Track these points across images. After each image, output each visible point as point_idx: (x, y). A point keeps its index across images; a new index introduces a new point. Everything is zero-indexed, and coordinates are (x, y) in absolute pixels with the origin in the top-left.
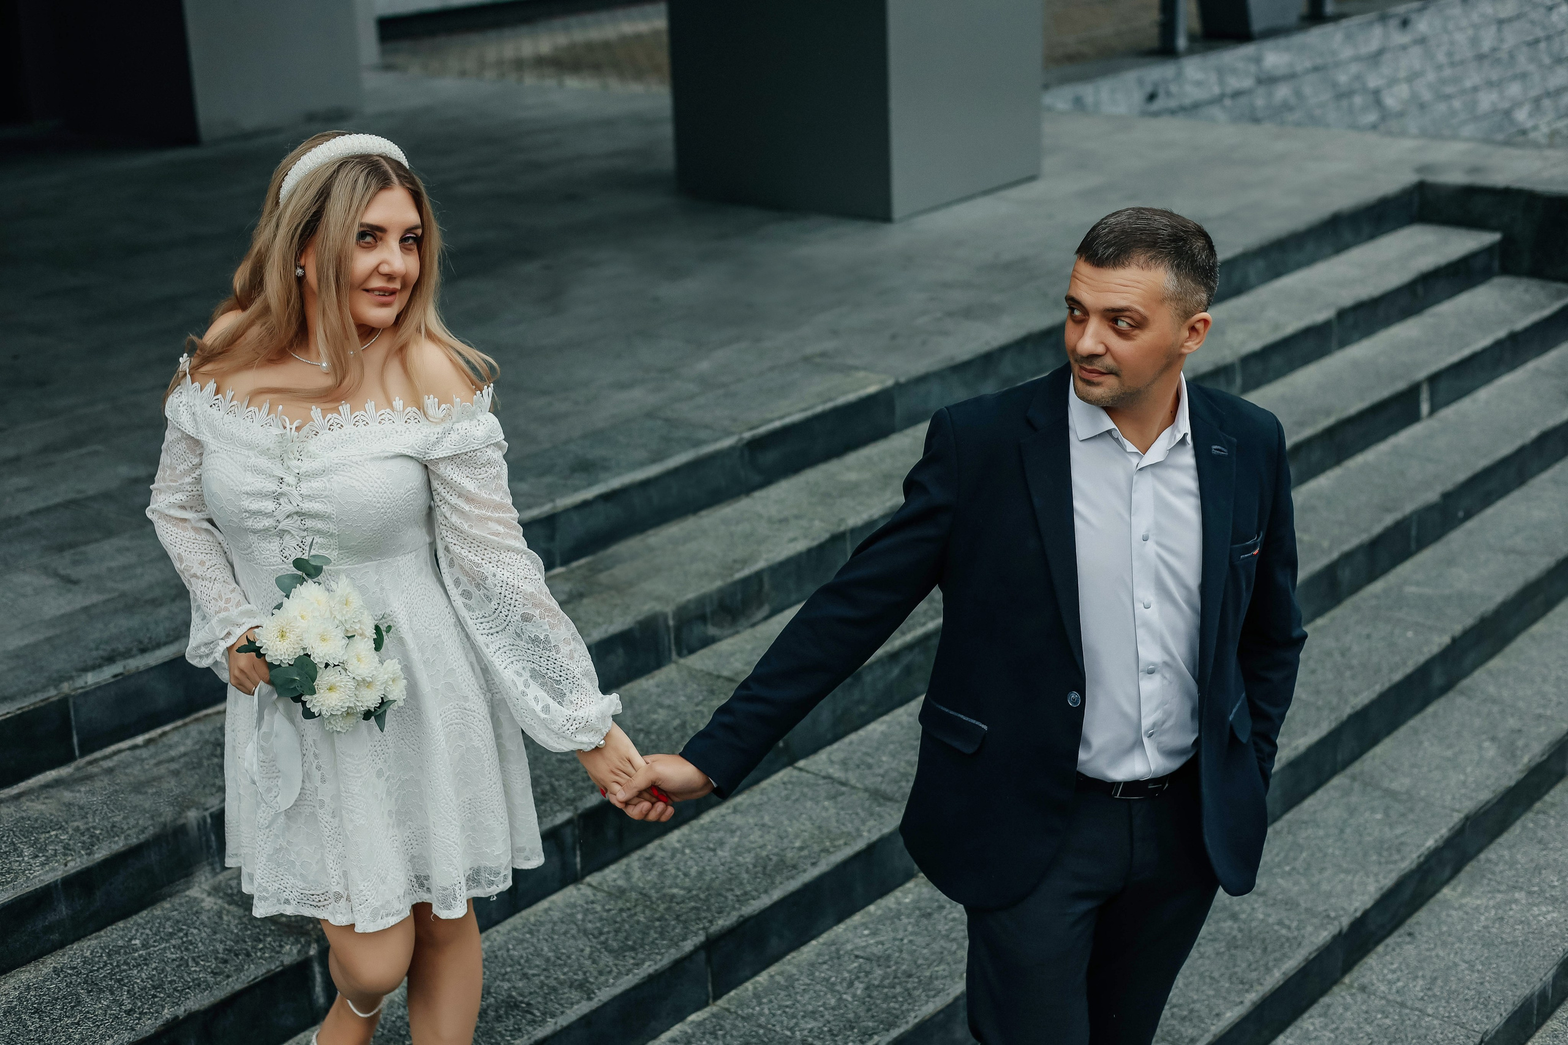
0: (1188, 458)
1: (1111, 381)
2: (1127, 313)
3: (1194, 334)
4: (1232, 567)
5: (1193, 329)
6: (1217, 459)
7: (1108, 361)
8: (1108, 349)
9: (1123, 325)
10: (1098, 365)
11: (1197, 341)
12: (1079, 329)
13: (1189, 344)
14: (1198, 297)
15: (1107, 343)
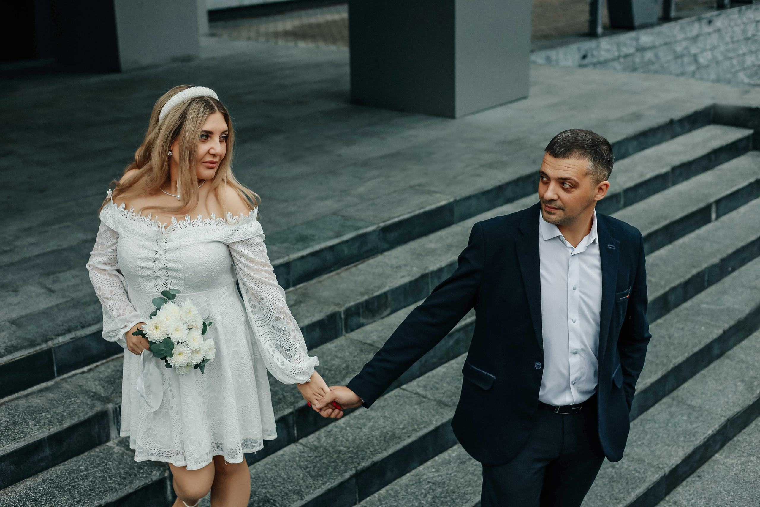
0: (596, 250)
1: (560, 212)
2: (569, 181)
3: (601, 191)
4: (616, 303)
5: (600, 189)
6: (610, 251)
7: (559, 203)
8: (559, 197)
9: (567, 186)
10: (554, 205)
11: (603, 195)
12: (545, 187)
13: (598, 196)
14: (603, 174)
15: (559, 194)
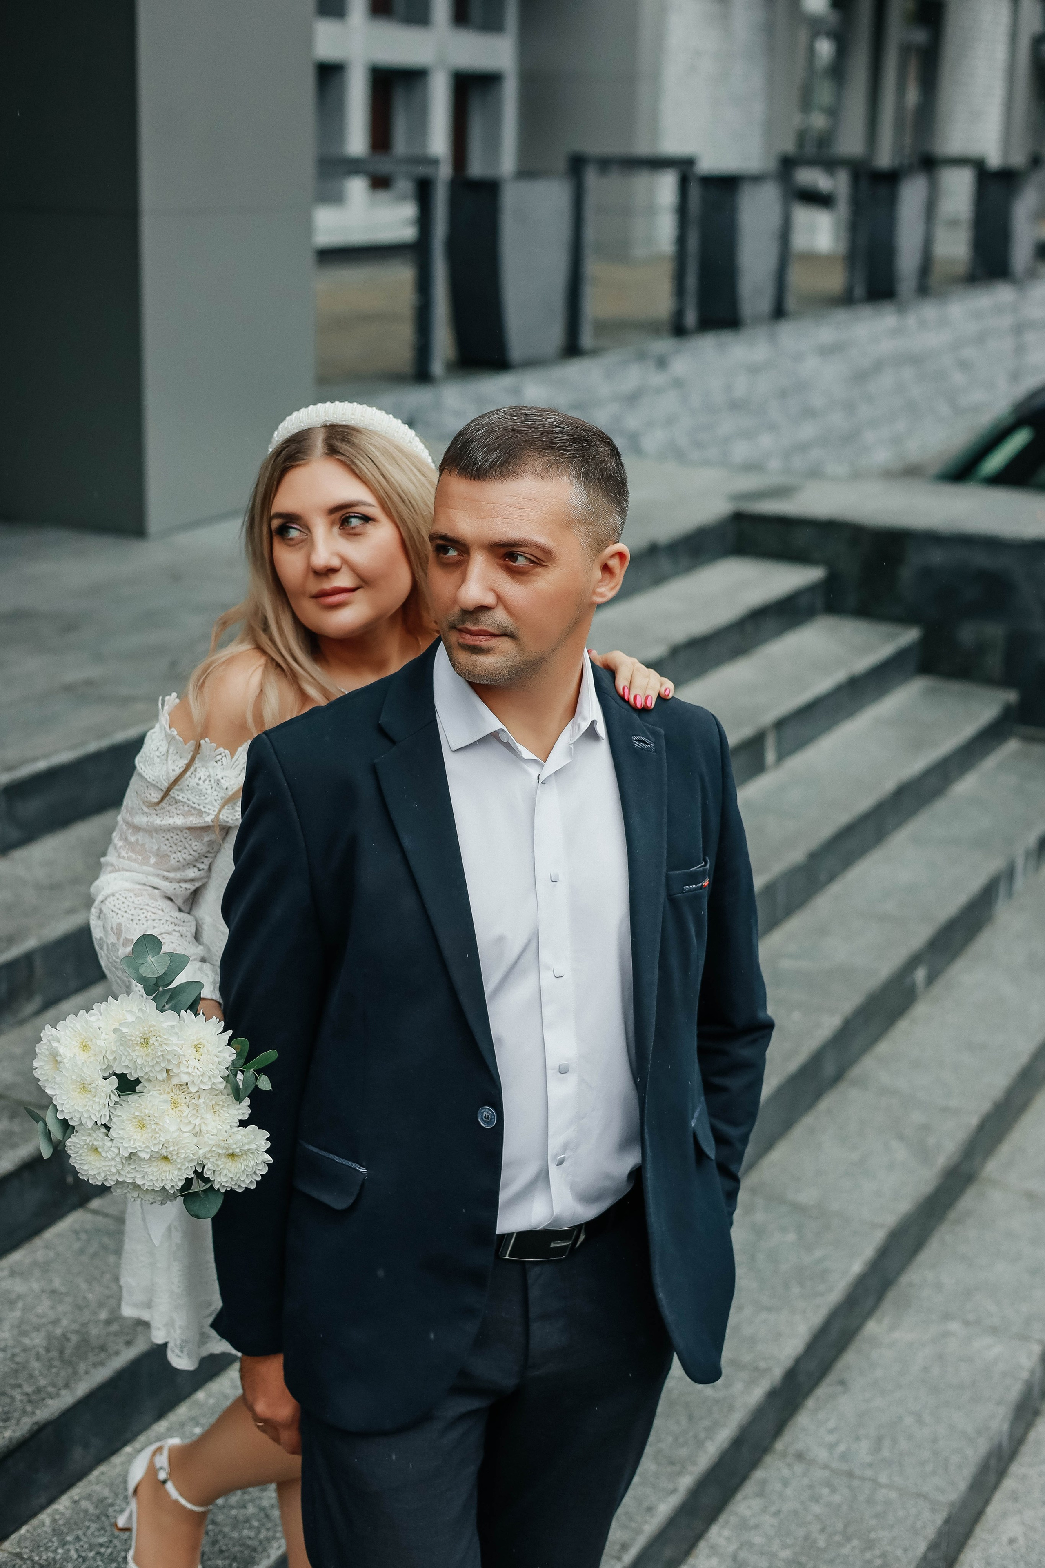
0: (601, 754)
1: (505, 644)
2: (524, 549)
3: (607, 576)
4: (672, 900)
5: (606, 568)
6: (638, 753)
7: (500, 617)
8: (499, 598)
9: (521, 562)
10: (488, 622)
11: (612, 585)
13: (601, 590)
14: (612, 520)
15: (499, 589)
